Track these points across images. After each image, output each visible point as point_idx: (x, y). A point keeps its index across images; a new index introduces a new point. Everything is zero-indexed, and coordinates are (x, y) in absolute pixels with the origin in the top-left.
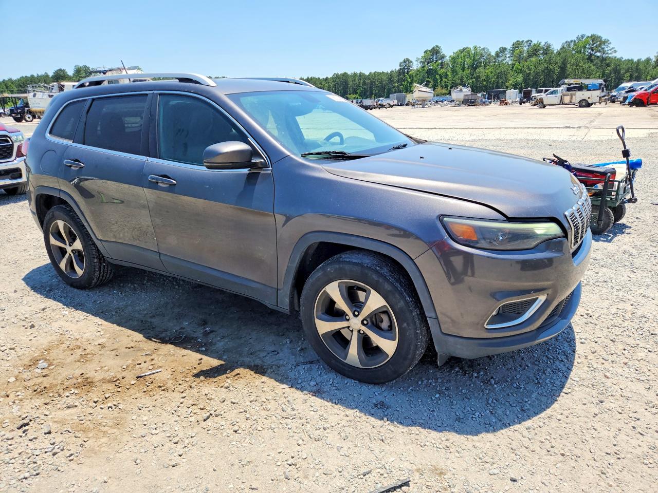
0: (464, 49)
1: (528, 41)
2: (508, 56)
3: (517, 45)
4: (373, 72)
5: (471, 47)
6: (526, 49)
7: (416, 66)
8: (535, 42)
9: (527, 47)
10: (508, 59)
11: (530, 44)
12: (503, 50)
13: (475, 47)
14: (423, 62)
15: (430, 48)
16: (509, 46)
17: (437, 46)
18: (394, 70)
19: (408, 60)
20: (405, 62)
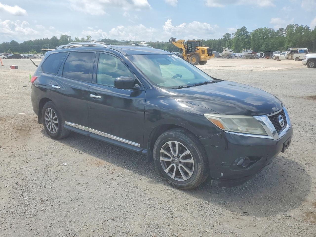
0: (259, 29)
1: (296, 25)
2: (284, 32)
3: (290, 27)
4: (209, 39)
5: (263, 28)
6: (294, 29)
7: (232, 37)
8: (300, 25)
9: (295, 28)
10: (284, 34)
11: (297, 26)
12: (281, 29)
13: (265, 28)
14: (236, 35)
15: (240, 28)
16: (285, 28)
17: (244, 27)
18: (220, 39)
19: (228, 33)
20: (226, 34)
